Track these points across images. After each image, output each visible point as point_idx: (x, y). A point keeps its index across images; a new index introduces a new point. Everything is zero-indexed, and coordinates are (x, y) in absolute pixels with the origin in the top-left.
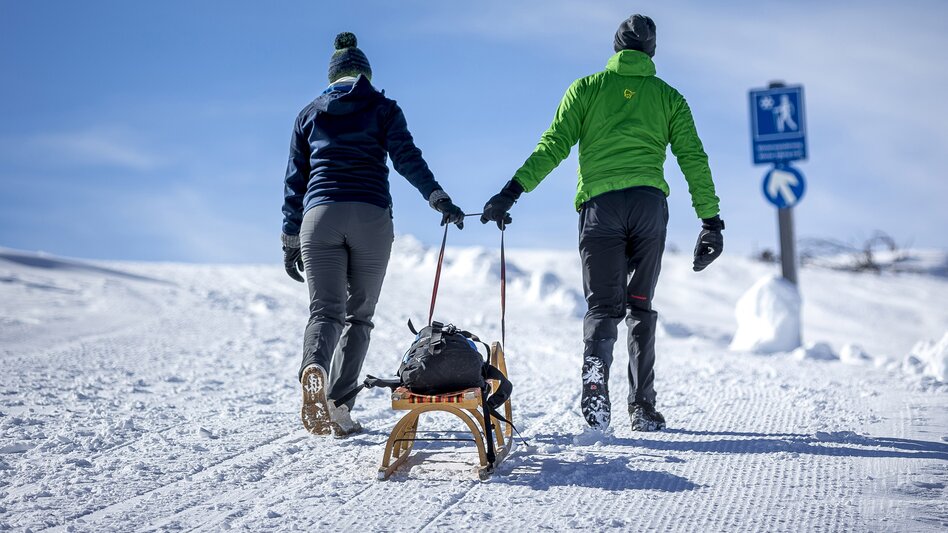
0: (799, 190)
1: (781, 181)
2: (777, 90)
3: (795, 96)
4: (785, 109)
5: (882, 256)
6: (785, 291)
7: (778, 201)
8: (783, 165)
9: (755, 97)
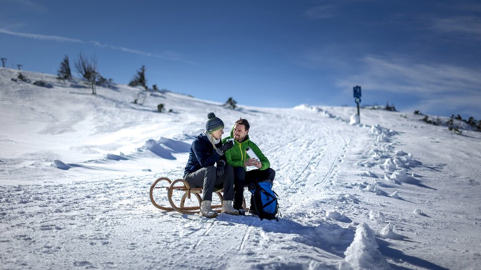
0: (360, 101)
1: (358, 100)
2: (357, 87)
3: (360, 88)
4: (358, 90)
5: (376, 107)
6: (358, 116)
7: (357, 103)
8: (358, 97)
9: (354, 88)
